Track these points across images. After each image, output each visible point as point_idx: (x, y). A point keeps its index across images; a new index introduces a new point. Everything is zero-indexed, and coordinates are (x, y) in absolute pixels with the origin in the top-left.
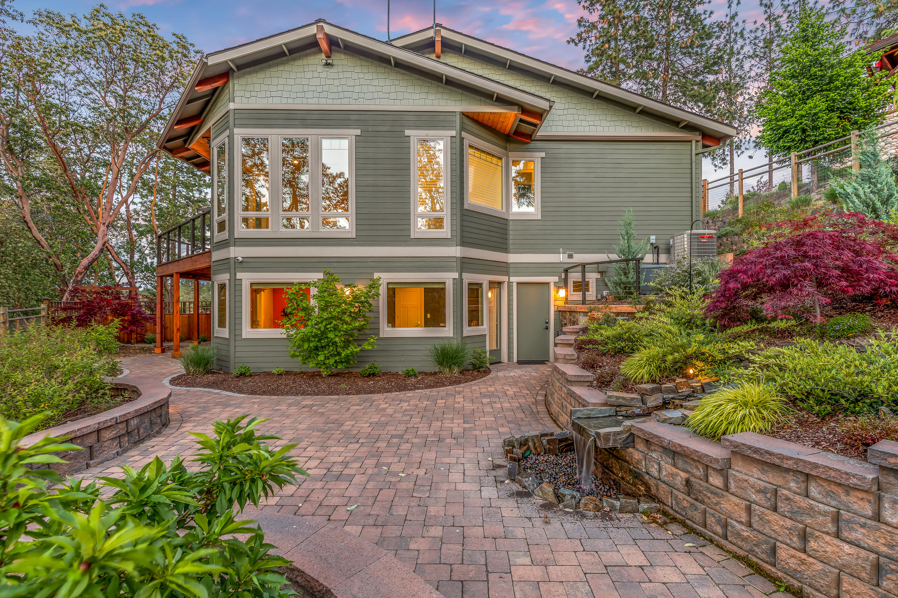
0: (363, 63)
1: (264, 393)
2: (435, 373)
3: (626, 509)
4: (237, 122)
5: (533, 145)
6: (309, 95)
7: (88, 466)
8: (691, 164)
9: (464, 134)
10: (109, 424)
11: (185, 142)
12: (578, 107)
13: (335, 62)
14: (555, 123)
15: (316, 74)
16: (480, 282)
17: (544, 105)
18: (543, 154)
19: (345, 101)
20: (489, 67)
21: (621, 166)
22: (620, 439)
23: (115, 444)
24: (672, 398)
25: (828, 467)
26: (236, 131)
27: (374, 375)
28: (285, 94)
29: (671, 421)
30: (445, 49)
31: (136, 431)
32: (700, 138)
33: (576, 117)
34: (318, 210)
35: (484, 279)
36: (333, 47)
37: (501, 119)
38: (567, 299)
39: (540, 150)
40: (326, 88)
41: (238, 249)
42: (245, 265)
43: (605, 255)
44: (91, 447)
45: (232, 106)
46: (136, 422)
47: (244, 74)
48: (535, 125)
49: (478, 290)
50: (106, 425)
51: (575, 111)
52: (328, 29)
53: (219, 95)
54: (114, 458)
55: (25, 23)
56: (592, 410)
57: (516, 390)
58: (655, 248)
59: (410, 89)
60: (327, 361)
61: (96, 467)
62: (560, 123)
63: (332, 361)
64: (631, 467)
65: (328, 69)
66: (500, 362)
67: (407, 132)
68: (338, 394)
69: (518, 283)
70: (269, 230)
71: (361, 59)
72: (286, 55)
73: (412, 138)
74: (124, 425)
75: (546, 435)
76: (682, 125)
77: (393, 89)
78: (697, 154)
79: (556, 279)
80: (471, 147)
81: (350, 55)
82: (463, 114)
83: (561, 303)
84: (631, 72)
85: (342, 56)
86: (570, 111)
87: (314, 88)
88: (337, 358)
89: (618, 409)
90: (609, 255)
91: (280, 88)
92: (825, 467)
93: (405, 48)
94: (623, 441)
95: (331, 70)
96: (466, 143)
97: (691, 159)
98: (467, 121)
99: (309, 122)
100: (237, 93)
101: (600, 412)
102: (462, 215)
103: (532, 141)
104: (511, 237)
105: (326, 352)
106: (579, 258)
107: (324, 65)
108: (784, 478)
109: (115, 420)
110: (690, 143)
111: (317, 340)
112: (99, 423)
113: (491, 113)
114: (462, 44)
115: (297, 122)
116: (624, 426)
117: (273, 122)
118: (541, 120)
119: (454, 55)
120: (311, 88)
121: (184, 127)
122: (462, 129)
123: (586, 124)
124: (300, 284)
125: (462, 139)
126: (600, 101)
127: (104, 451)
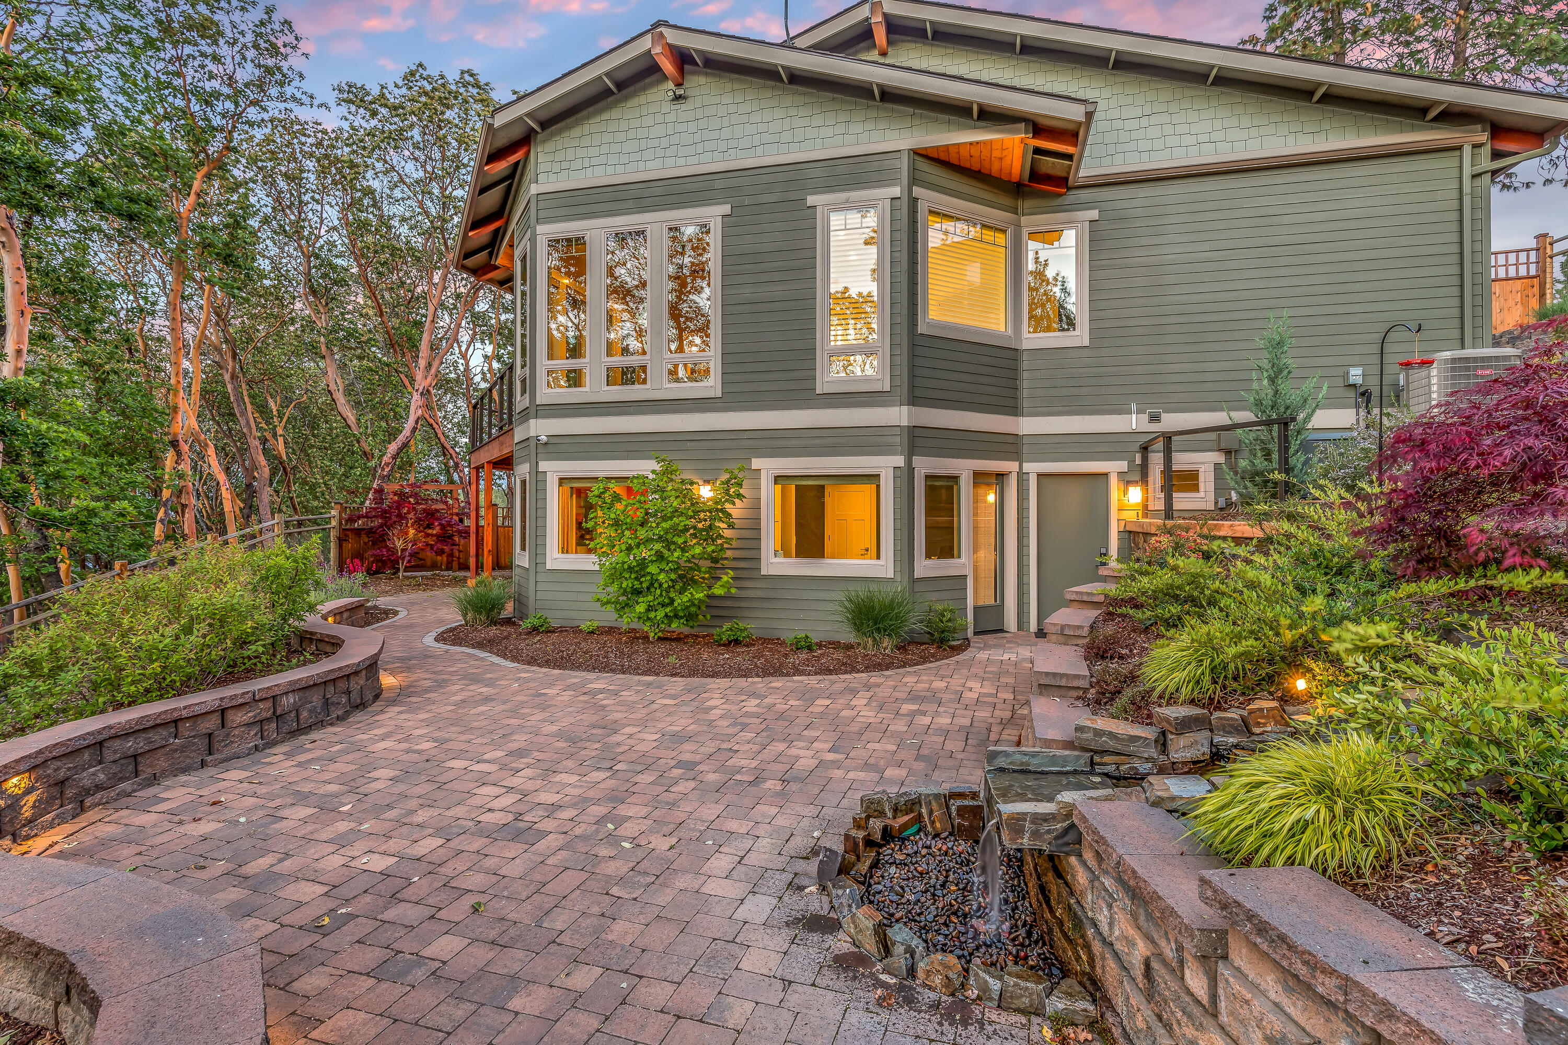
0: (736, 86)
1: (547, 664)
2: (849, 647)
3: (1017, 1003)
4: (542, 214)
5: (1072, 197)
6: (648, 155)
7: (203, 764)
8: (1461, 199)
9: (917, 191)
10: (240, 701)
11: (491, 254)
12: (1174, 108)
13: (689, 93)
14: (1120, 148)
15: (659, 118)
16: (954, 472)
17: (1075, 113)
18: (1094, 214)
19: (707, 157)
20: (981, 57)
21: (1276, 220)
22: (1049, 832)
23: (252, 733)
24: (1236, 746)
25: (1418, 1024)
26: (540, 229)
27: (737, 642)
28: (612, 159)
29: (1174, 805)
30: (894, 37)
31: (293, 714)
32: (1484, 137)
33: (1168, 129)
34: (661, 352)
35: (964, 467)
36: (687, 67)
37: (996, 154)
38: (1145, 507)
39: (1087, 206)
40: (675, 139)
41: (541, 422)
42: (550, 448)
43: (1225, 414)
44: (210, 735)
45: (534, 189)
46: (292, 700)
47: (552, 135)
48: (1069, 157)
49: (951, 488)
50: (234, 703)
51: (1165, 118)
52: (672, 37)
53: (522, 174)
54: (249, 754)
55: (315, 108)
56: (1034, 755)
57: (989, 689)
58: (1363, 394)
59: (818, 120)
60: (652, 615)
61: (215, 766)
62: (1132, 147)
63: (660, 614)
64: (1072, 901)
65: (678, 107)
66: (1002, 631)
67: (811, 200)
68: (657, 674)
69: (1040, 476)
70: (587, 389)
71: (732, 80)
72: (613, 93)
73: (819, 210)
74: (269, 704)
75: (961, 795)
76: (1432, 114)
77: (787, 124)
78: (1474, 176)
79: (1123, 465)
80: (932, 212)
81: (714, 75)
82: (917, 153)
83: (1130, 516)
84: (1373, 22)
85: (702, 80)
86: (1154, 119)
87: (655, 143)
88: (668, 610)
89: (1097, 759)
90: (1232, 414)
91: (604, 149)
92: (1411, 1022)
93: (817, 48)
94: (1056, 838)
95: (684, 107)
96: (922, 207)
97: (1461, 189)
98: (923, 165)
99: (648, 202)
100: (542, 168)
101: (1053, 760)
102: (913, 345)
103: (1069, 189)
104: (1025, 384)
105: (650, 598)
106: (1172, 421)
107: (673, 100)
108: (1328, 1020)
109: (250, 695)
110: (1457, 153)
111: (633, 576)
112: (222, 699)
113: (971, 144)
114: (924, 21)
115: (630, 204)
116: (1059, 803)
117: (594, 208)
118: (1075, 144)
119: (913, 45)
120: (651, 143)
121: (484, 233)
122: (914, 180)
123: (1192, 140)
124: (609, 479)
125: (913, 202)
126: (1224, 90)
127: (232, 742)
